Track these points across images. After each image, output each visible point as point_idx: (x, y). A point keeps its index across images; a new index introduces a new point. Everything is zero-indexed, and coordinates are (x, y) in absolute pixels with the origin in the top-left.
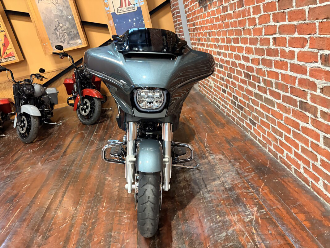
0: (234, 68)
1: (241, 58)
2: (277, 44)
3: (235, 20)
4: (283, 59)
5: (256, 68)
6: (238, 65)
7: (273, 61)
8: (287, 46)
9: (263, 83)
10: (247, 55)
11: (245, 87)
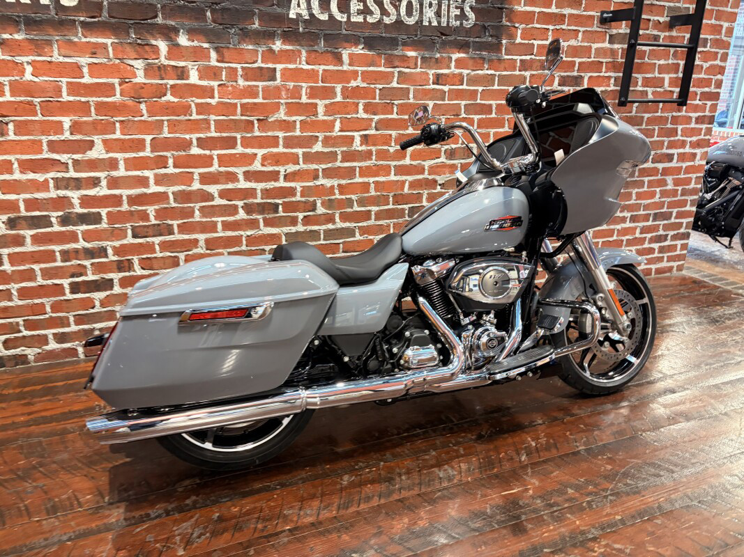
0: (192, 205)
1: (241, 177)
2: (370, 143)
3: (228, 101)
4: (381, 162)
5: (301, 187)
6: (216, 195)
7: (358, 169)
8: (393, 144)
9: (323, 209)
10: (270, 169)
11: (249, 233)
